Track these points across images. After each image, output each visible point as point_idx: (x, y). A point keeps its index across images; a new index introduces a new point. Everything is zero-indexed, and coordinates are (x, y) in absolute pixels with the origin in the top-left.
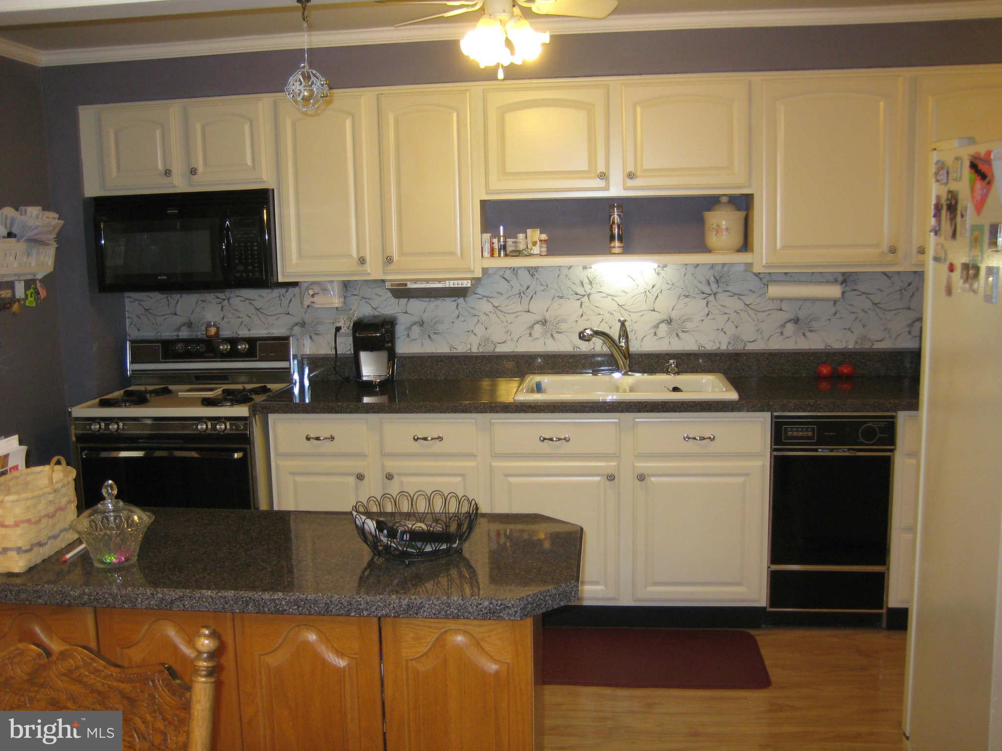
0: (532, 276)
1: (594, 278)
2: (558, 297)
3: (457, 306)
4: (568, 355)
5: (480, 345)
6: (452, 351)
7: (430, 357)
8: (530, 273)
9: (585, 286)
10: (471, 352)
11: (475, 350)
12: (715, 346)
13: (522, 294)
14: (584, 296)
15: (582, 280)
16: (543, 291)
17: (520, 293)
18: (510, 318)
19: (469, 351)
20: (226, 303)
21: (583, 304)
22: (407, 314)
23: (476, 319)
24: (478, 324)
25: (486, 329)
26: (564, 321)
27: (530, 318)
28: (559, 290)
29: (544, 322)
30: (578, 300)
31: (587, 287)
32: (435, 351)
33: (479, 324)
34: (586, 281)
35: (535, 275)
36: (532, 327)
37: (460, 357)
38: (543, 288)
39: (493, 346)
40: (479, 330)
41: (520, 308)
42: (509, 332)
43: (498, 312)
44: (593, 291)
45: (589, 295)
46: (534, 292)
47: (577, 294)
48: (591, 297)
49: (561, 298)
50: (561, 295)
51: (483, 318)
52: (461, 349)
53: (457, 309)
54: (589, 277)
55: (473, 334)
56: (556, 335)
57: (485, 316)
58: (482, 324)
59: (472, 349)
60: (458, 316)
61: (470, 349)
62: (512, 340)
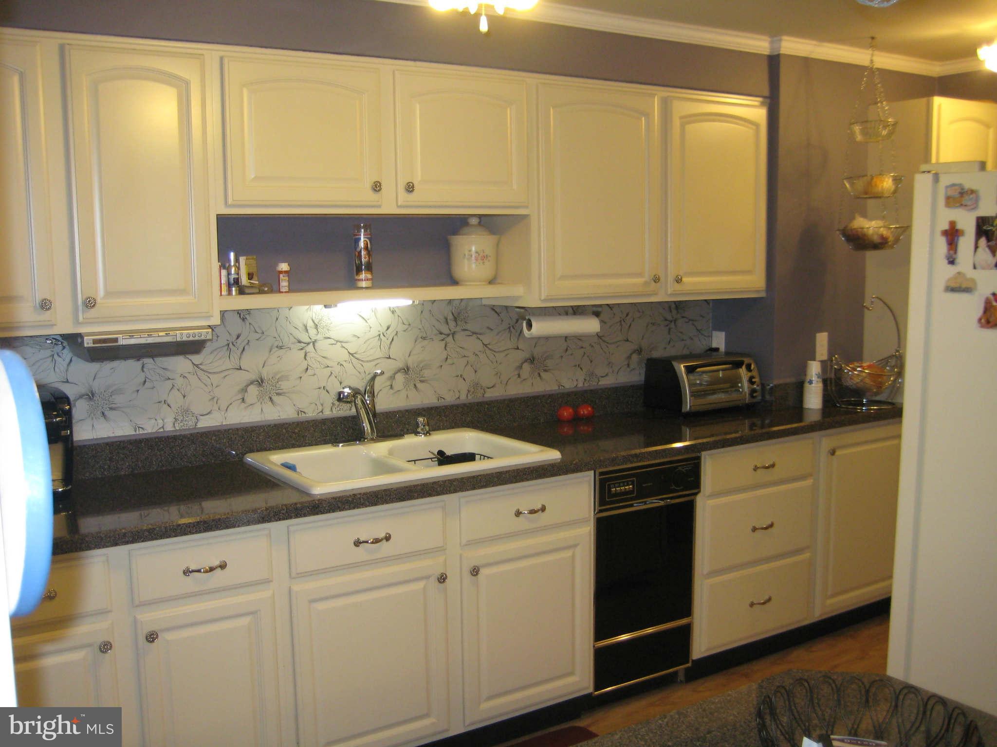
0: (244, 319)
1: (320, 320)
2: (277, 347)
3: (143, 367)
4: (293, 423)
5: (176, 420)
6: (138, 433)
7: (107, 444)
8: (240, 317)
9: (309, 331)
10: (164, 431)
11: (169, 427)
12: (455, 396)
13: (231, 345)
14: (308, 344)
15: (305, 323)
16: (257, 340)
17: (228, 345)
18: (215, 379)
19: (162, 430)
21: (308, 354)
22: (68, 384)
23: (169, 383)
24: (173, 391)
25: (184, 397)
26: (285, 378)
27: (244, 377)
28: (278, 339)
29: (260, 382)
30: (302, 349)
31: (312, 332)
32: (112, 435)
33: (175, 391)
34: (310, 324)
35: (246, 318)
36: (244, 390)
37: (151, 439)
38: (258, 336)
39: (194, 419)
40: (175, 398)
41: (228, 365)
42: (215, 399)
43: (200, 373)
44: (319, 337)
45: (314, 343)
46: (246, 342)
47: (300, 342)
48: (316, 344)
49: (281, 348)
50: (281, 344)
51: (180, 381)
52: (150, 427)
53: (143, 371)
54: (314, 318)
55: (166, 406)
56: (275, 398)
57: (182, 379)
58: (179, 390)
59: (165, 427)
60: (145, 382)
61: (163, 427)
62: (219, 409)
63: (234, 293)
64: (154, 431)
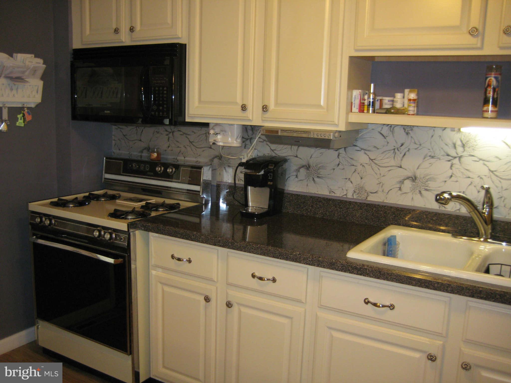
0: (407, 134)
1: (468, 141)
2: (430, 156)
3: (339, 155)
4: (433, 213)
5: (355, 192)
6: (331, 194)
7: (311, 197)
8: (405, 131)
9: (457, 148)
10: (347, 198)
11: (350, 196)
13: (396, 150)
14: (455, 158)
15: (454, 141)
16: (415, 149)
17: (394, 149)
18: (383, 171)
19: (345, 196)
20: (171, 135)
21: (454, 165)
22: (297, 158)
23: (353, 168)
25: (362, 178)
26: (432, 179)
27: (403, 173)
28: (431, 150)
29: (414, 179)
30: (449, 161)
31: (460, 149)
32: (317, 193)
33: (356, 174)
34: (459, 143)
35: (409, 133)
36: (402, 182)
37: (336, 200)
38: (416, 146)
39: (366, 194)
40: (356, 179)
41: (392, 163)
42: (381, 184)
43: (373, 165)
44: (465, 154)
45: (460, 157)
46: (407, 149)
47: (448, 155)
48: (462, 159)
49: (432, 157)
50: (433, 155)
51: (360, 168)
52: (338, 194)
53: (339, 158)
54: (462, 139)
55: (349, 182)
56: (423, 192)
57: (361, 166)
58: (358, 174)
59: (347, 195)
60: (339, 164)
61: (346, 195)
62: (383, 191)
63: (371, 111)
64: (341, 196)
